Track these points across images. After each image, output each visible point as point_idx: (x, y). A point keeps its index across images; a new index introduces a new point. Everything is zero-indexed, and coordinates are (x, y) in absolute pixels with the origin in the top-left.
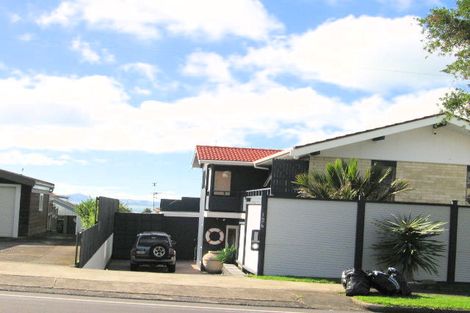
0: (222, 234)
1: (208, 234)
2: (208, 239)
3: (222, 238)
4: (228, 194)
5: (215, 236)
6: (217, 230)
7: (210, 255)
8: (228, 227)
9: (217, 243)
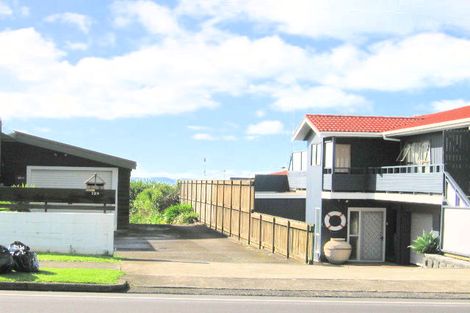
0: (343, 218)
1: (327, 218)
2: (327, 224)
3: (343, 223)
4: (347, 171)
5: (335, 221)
6: (338, 214)
7: (333, 243)
8: (350, 209)
9: (338, 228)
